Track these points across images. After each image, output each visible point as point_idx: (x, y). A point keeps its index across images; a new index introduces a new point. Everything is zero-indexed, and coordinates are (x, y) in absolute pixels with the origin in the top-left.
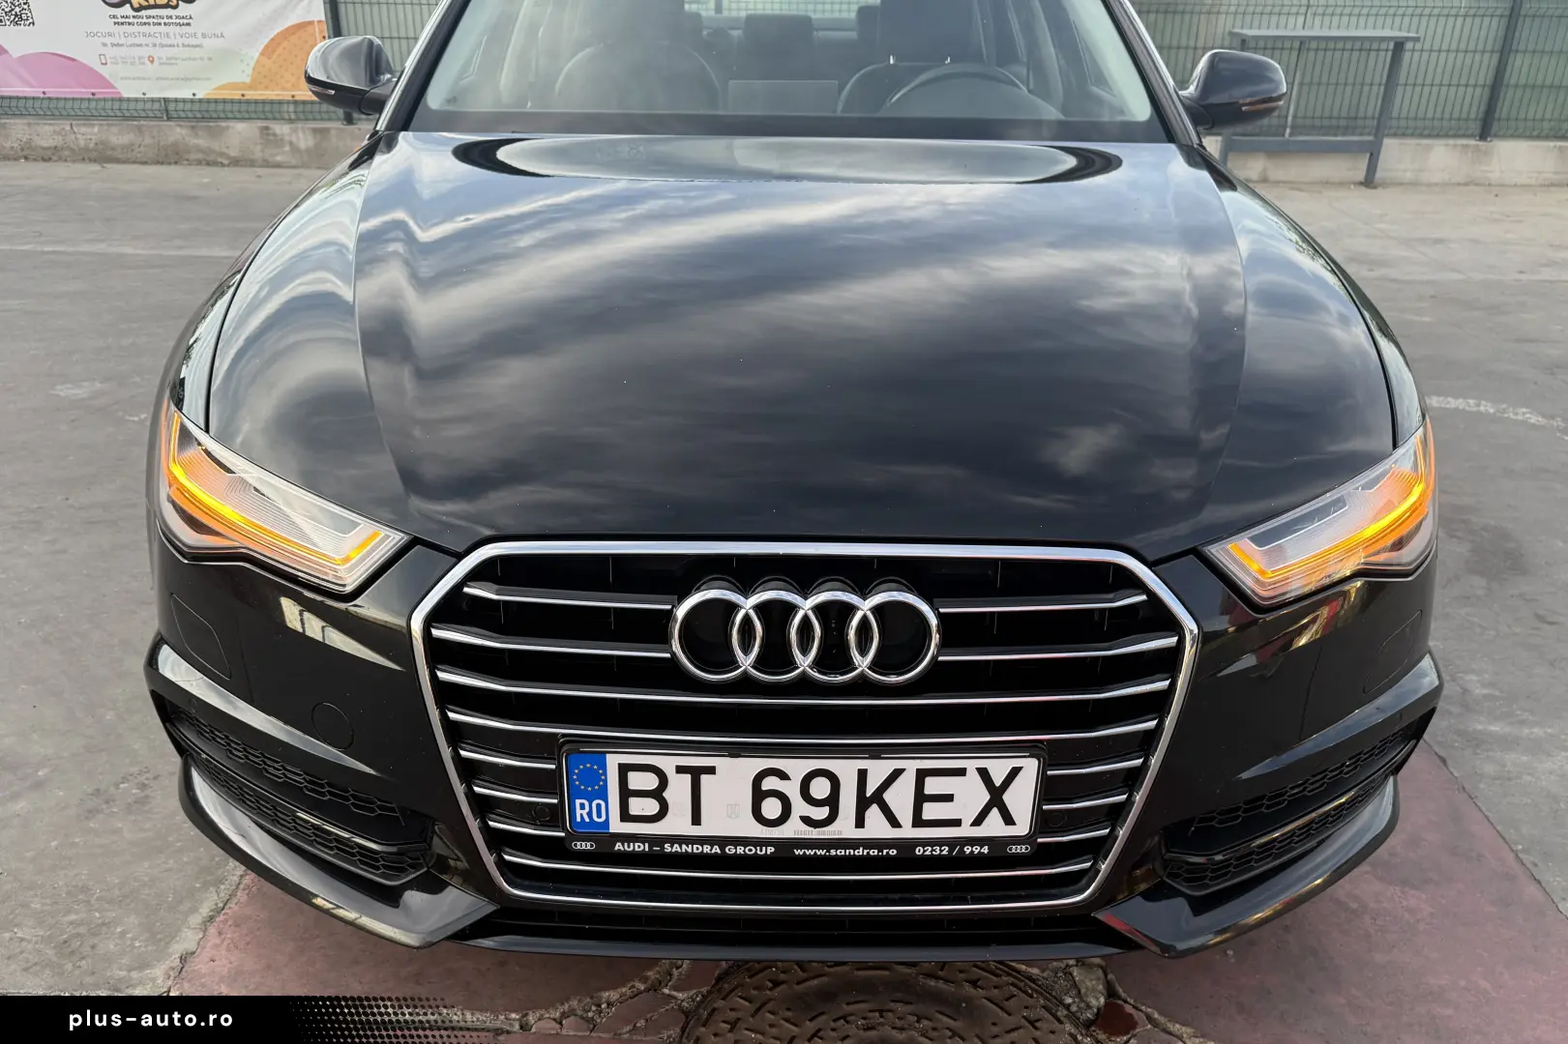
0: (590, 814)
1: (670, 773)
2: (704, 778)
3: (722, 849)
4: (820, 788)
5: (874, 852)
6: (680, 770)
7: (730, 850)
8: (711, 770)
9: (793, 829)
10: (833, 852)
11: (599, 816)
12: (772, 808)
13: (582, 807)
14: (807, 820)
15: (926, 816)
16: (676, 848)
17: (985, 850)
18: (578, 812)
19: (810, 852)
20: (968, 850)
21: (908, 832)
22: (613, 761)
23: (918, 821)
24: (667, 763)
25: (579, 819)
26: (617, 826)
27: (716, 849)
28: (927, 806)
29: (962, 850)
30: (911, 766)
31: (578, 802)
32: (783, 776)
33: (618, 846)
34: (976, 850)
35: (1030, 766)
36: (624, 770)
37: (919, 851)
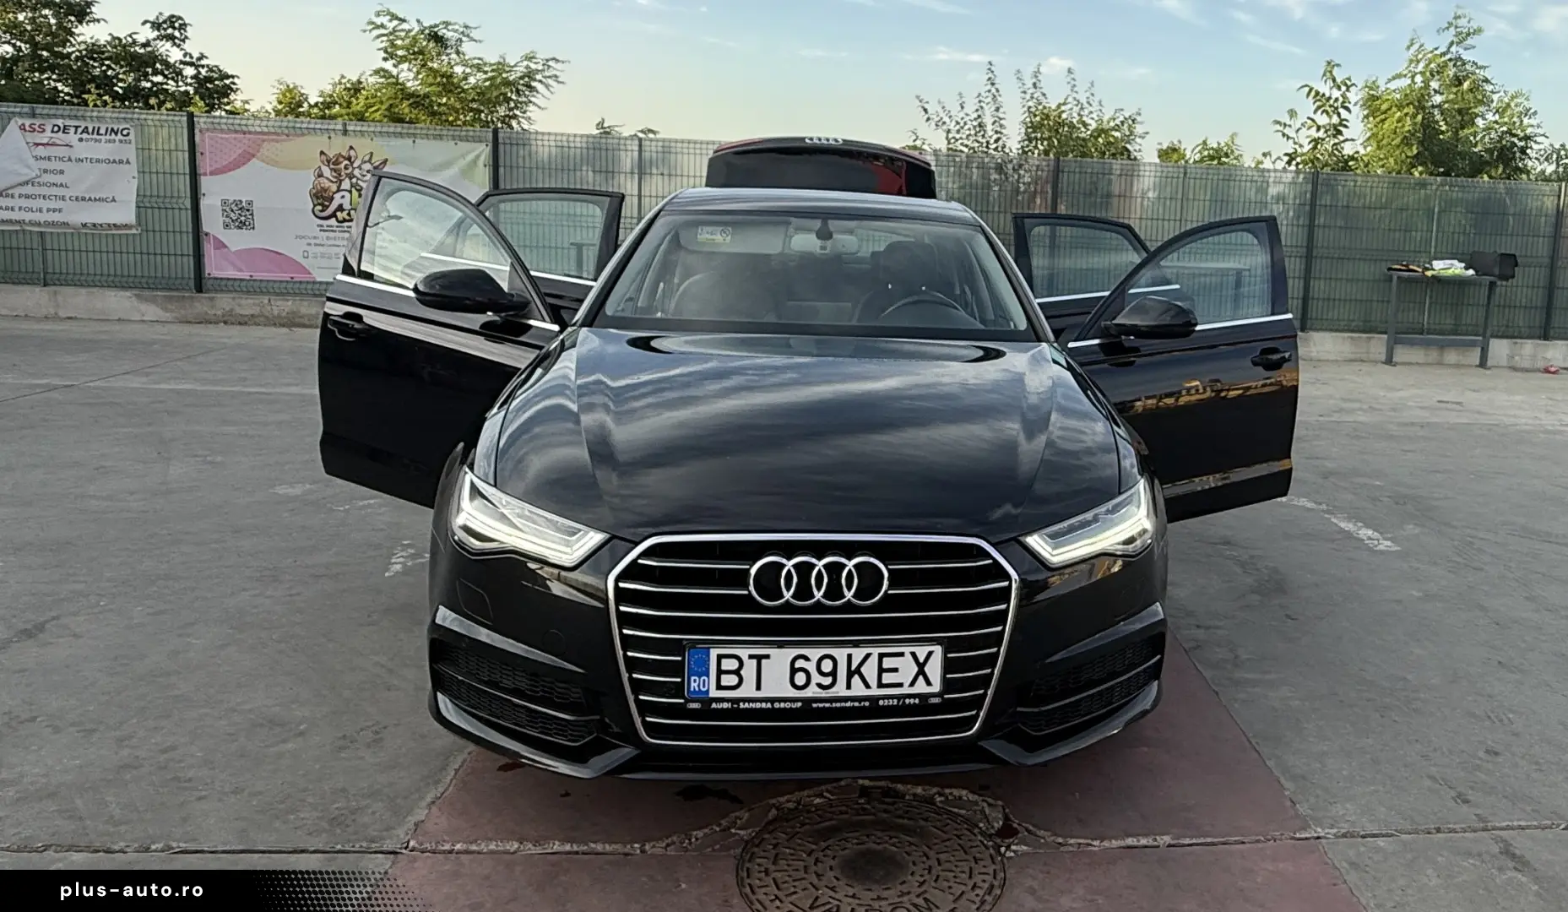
0: (699, 686)
1: (745, 658)
2: (764, 661)
3: (772, 705)
4: (827, 666)
5: (856, 704)
6: (751, 657)
7: (777, 705)
8: (767, 657)
9: (812, 691)
10: (834, 705)
11: (704, 686)
12: (800, 679)
13: (695, 681)
14: (820, 685)
15: (884, 681)
16: (747, 705)
17: (917, 701)
18: (693, 684)
19: (821, 705)
20: (907, 701)
21: (875, 691)
22: (714, 653)
23: (880, 685)
24: (744, 653)
25: (692, 689)
26: (714, 693)
27: (769, 705)
28: (885, 675)
29: (904, 702)
30: (876, 651)
31: (693, 678)
32: (807, 659)
33: (714, 705)
34: (912, 701)
35: (938, 650)
36: (720, 657)
37: (881, 703)
